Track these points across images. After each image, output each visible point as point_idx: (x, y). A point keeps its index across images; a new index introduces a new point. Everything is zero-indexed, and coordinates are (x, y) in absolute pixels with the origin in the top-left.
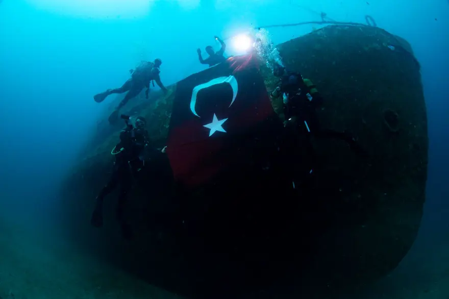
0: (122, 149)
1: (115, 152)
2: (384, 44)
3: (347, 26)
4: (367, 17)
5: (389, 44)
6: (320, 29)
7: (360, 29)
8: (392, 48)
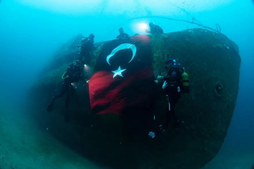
0: (68, 76)
1: (64, 77)
2: (225, 45)
3: (207, 30)
4: (217, 24)
5: (227, 46)
6: (191, 29)
7: (214, 33)
8: (228, 48)
